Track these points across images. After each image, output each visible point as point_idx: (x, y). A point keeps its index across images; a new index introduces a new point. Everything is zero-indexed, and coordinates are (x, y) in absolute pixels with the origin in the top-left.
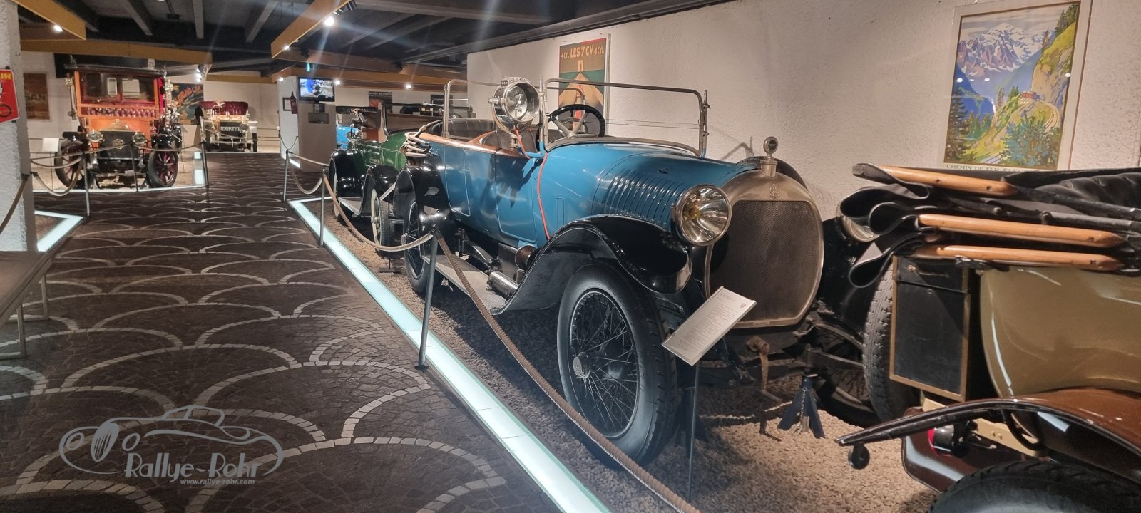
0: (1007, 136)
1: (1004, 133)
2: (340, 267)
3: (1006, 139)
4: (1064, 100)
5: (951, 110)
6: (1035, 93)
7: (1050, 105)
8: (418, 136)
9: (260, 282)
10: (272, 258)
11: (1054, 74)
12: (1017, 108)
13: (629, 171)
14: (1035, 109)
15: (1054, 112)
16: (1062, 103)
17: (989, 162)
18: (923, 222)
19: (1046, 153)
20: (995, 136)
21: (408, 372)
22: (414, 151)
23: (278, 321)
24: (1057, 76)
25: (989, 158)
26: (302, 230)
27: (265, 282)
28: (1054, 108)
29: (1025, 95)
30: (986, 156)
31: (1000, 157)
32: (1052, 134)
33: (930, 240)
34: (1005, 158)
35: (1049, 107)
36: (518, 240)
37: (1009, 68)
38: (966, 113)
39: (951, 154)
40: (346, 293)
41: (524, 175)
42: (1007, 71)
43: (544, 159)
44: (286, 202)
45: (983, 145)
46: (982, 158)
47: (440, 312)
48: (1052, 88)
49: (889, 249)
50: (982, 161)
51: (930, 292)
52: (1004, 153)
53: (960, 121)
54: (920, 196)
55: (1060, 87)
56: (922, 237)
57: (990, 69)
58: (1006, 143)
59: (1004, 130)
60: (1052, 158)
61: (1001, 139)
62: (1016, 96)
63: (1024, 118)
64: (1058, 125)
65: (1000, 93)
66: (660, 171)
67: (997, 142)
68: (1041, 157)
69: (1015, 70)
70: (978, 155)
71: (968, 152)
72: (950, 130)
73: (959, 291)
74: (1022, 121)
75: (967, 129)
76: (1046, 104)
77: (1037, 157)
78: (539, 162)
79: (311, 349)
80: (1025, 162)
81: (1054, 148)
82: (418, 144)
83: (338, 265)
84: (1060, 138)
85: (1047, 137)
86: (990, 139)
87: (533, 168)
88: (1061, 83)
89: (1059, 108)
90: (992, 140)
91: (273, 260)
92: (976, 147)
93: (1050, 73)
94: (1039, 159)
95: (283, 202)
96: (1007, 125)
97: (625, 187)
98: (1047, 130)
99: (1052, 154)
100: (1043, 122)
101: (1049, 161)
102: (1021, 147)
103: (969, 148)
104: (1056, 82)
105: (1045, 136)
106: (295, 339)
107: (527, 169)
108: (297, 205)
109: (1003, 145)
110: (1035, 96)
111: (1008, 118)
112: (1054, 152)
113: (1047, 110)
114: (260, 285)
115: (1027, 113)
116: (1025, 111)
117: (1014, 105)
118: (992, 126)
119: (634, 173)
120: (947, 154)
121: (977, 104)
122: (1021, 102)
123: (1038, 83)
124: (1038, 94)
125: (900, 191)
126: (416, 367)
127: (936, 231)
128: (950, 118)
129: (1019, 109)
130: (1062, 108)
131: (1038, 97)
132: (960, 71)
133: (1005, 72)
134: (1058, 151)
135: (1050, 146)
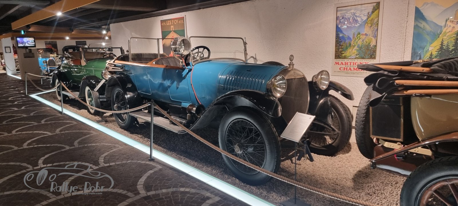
0: (357, 49)
1: (356, 48)
2: (80, 122)
3: (357, 50)
4: (376, 36)
5: (336, 40)
6: (366, 34)
7: (372, 37)
8: (114, 62)
9: (46, 134)
10: (43, 122)
11: (372, 27)
12: (360, 39)
13: (233, 71)
14: (366, 39)
15: (373, 40)
16: (376, 37)
17: (352, 58)
18: (397, 83)
19: (372, 54)
20: (353, 49)
21: (147, 163)
22: (113, 69)
23: (70, 150)
24: (374, 27)
25: (352, 56)
26: (47, 108)
27: (50, 134)
28: (373, 38)
29: (363, 35)
30: (350, 56)
31: (355, 56)
32: (373, 47)
33: (399, 89)
34: (357, 56)
35: (371, 38)
36: (181, 102)
37: (356, 25)
38: (341, 41)
39: (337, 56)
40: (92, 133)
41: (183, 76)
42: (356, 26)
43: (193, 69)
44: (28, 96)
45: (349, 52)
46: (349, 57)
47: (140, 136)
48: (372, 31)
49: (385, 93)
50: (349, 58)
51: (386, 106)
52: (356, 55)
53: (340, 44)
54: (394, 74)
55: (375, 31)
56: (397, 88)
57: (349, 26)
58: (357, 51)
59: (356, 47)
60: (374, 56)
61: (355, 50)
62: (359, 34)
63: (363, 42)
64: (375, 44)
65: (353, 34)
66: (247, 70)
67: (354, 51)
68: (370, 55)
69: (358, 26)
70: (347, 56)
71: (344, 55)
72: (336, 48)
73: (399, 105)
74: (362, 43)
75: (342, 47)
76: (370, 37)
77: (368, 55)
78: (190, 70)
79: (97, 159)
80: (365, 57)
81: (374, 52)
82: (115, 66)
83: (78, 121)
84: (376, 48)
85: (372, 48)
86: (351, 50)
87: (188, 73)
88: (375, 30)
89: (375, 38)
90: (352, 50)
91: (44, 123)
92: (346, 53)
93: (371, 26)
94: (369, 56)
95: (26, 96)
96: (357, 45)
97: (233, 79)
98: (371, 46)
99: (374, 54)
100: (370, 43)
101: (373, 56)
102: (362, 52)
103: (344, 54)
104: (373, 30)
105: (371, 48)
106: (86, 156)
107: (184, 73)
108: (34, 96)
109: (356, 52)
110: (366, 35)
111: (357, 43)
112: (374, 53)
113: (371, 39)
114: (47, 135)
115: (364, 41)
116: (363, 40)
117: (359, 38)
118: (351, 45)
119: (235, 72)
120: (336, 56)
121: (345, 38)
122: (361, 37)
123: (367, 30)
124: (367, 34)
125: (386, 73)
126: (149, 160)
127: (402, 86)
128: (336, 43)
129: (361, 39)
130: (376, 38)
131: (367, 35)
132: (338, 26)
133: (354, 27)
134: (376, 53)
135: (373, 51)
